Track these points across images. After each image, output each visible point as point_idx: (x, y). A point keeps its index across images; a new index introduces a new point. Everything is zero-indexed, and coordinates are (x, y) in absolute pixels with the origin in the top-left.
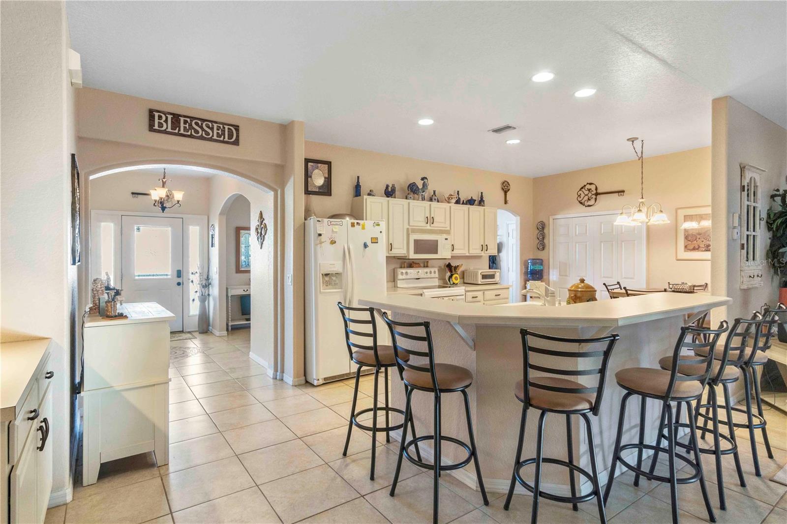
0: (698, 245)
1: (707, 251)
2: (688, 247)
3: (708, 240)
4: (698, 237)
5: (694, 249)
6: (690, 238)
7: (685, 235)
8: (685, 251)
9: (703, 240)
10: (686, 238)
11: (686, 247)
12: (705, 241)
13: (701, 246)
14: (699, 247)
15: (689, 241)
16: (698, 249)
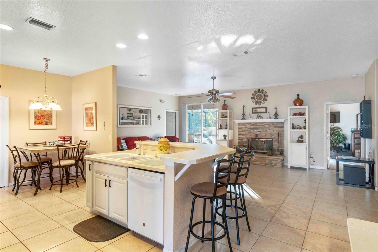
0: (42, 122)
1: (46, 125)
2: (36, 123)
3: (47, 119)
4: (42, 117)
5: (39, 124)
6: (37, 118)
7: (35, 116)
8: (35, 125)
9: (44, 119)
10: (35, 117)
11: (35, 122)
12: (45, 119)
13: (43, 122)
14: (42, 123)
15: (37, 119)
16: (41, 124)
